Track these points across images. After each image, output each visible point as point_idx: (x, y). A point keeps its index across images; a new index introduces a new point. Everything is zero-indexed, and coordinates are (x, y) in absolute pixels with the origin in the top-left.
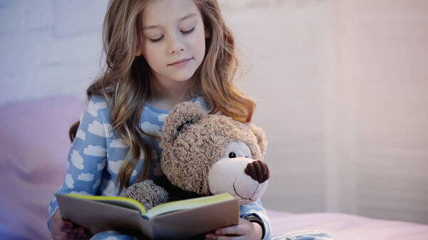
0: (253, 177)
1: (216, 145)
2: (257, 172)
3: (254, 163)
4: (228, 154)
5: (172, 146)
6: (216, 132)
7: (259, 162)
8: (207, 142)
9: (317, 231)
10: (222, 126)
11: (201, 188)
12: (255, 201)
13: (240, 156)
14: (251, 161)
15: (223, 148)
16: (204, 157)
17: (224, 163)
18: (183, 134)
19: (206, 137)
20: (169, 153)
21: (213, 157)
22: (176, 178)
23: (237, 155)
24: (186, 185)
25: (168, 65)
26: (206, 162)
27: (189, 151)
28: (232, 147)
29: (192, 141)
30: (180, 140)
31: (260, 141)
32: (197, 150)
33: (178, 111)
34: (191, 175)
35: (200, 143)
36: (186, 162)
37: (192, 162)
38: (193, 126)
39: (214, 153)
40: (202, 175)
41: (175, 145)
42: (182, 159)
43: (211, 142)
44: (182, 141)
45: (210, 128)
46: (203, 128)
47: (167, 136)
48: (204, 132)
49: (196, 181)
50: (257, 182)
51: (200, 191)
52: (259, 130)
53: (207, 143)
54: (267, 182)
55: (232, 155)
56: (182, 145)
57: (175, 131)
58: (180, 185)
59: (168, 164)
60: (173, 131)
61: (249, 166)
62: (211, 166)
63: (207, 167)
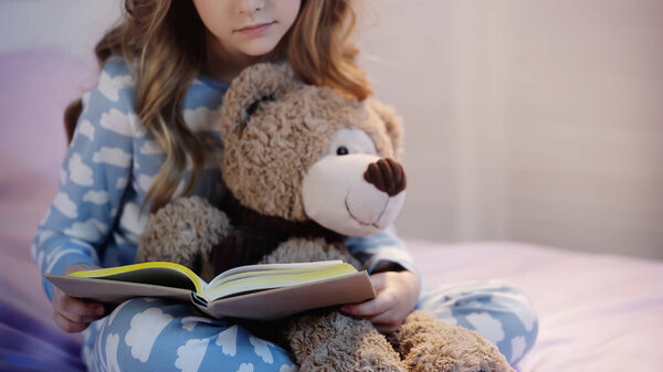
0: (379, 187)
1: (315, 134)
2: (386, 177)
3: (379, 163)
4: (334, 149)
5: (240, 138)
6: (313, 114)
7: (389, 161)
8: (298, 130)
9: (494, 283)
10: (324, 102)
11: (291, 209)
12: (383, 228)
13: (356, 152)
14: (374, 159)
15: (326, 141)
16: (294, 155)
17: (329, 164)
18: (258, 119)
19: (297, 122)
20: (233, 152)
21: (309, 154)
22: (247, 193)
23: (350, 151)
24: (265, 205)
25: (234, 31)
26: (298, 163)
27: (269, 145)
28: (342, 137)
29: (273, 128)
30: (252, 128)
31: (389, 128)
32: (282, 143)
33: (247, 78)
34: (274, 187)
35: (286, 131)
36: (263, 164)
37: (274, 164)
38: (272, 105)
39: (310, 148)
40: (292, 186)
41: (245, 136)
42: (257, 159)
43: (305, 130)
44: (256, 131)
45: (303, 106)
46: (290, 106)
47: (229, 122)
48: (293, 113)
49: (282, 197)
50: (385, 195)
51: (290, 215)
52: (389, 110)
53: (298, 132)
54: (402, 195)
55: (342, 151)
56: (256, 137)
57: (244, 114)
58: (255, 206)
59: (233, 170)
60: (239, 114)
61: (371, 167)
62: (306, 169)
63: (299, 172)
